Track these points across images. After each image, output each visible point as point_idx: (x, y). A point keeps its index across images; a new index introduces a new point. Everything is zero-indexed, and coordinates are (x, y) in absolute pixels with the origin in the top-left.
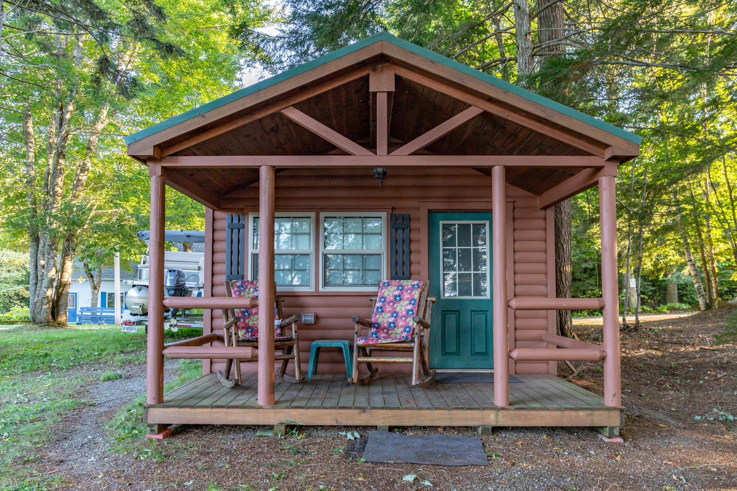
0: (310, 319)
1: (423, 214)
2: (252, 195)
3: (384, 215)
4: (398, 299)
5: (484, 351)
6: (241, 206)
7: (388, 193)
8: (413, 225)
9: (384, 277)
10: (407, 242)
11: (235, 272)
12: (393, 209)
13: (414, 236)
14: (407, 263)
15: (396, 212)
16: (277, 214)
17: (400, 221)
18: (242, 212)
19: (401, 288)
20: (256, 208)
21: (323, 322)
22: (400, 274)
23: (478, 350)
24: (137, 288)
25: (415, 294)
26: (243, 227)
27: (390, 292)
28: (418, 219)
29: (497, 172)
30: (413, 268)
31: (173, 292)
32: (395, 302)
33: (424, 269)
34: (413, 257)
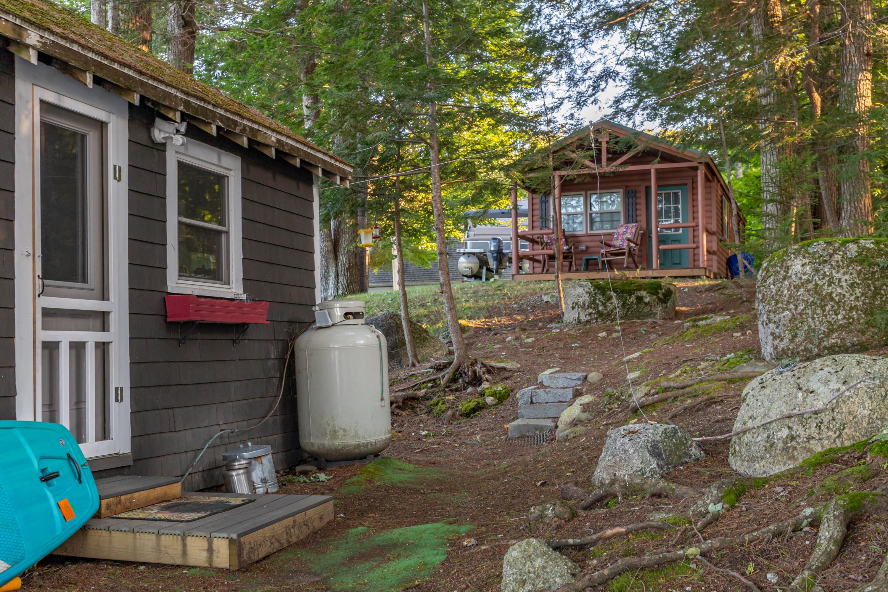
0: (584, 248)
1: (643, 189)
2: (550, 188)
3: (621, 190)
4: (624, 233)
5: (678, 262)
7: (624, 178)
8: (638, 195)
9: (622, 222)
10: (634, 204)
11: (544, 225)
12: (627, 187)
13: (638, 201)
14: (634, 216)
15: (628, 189)
16: (563, 194)
17: (630, 193)
18: (547, 195)
19: (627, 228)
21: (591, 250)
22: (631, 221)
23: (675, 262)
24: (466, 256)
25: (634, 230)
26: (548, 201)
27: (621, 230)
28: (640, 192)
29: (653, 171)
30: (638, 218)
31: (496, 254)
32: (623, 234)
33: (643, 219)
34: (638, 213)
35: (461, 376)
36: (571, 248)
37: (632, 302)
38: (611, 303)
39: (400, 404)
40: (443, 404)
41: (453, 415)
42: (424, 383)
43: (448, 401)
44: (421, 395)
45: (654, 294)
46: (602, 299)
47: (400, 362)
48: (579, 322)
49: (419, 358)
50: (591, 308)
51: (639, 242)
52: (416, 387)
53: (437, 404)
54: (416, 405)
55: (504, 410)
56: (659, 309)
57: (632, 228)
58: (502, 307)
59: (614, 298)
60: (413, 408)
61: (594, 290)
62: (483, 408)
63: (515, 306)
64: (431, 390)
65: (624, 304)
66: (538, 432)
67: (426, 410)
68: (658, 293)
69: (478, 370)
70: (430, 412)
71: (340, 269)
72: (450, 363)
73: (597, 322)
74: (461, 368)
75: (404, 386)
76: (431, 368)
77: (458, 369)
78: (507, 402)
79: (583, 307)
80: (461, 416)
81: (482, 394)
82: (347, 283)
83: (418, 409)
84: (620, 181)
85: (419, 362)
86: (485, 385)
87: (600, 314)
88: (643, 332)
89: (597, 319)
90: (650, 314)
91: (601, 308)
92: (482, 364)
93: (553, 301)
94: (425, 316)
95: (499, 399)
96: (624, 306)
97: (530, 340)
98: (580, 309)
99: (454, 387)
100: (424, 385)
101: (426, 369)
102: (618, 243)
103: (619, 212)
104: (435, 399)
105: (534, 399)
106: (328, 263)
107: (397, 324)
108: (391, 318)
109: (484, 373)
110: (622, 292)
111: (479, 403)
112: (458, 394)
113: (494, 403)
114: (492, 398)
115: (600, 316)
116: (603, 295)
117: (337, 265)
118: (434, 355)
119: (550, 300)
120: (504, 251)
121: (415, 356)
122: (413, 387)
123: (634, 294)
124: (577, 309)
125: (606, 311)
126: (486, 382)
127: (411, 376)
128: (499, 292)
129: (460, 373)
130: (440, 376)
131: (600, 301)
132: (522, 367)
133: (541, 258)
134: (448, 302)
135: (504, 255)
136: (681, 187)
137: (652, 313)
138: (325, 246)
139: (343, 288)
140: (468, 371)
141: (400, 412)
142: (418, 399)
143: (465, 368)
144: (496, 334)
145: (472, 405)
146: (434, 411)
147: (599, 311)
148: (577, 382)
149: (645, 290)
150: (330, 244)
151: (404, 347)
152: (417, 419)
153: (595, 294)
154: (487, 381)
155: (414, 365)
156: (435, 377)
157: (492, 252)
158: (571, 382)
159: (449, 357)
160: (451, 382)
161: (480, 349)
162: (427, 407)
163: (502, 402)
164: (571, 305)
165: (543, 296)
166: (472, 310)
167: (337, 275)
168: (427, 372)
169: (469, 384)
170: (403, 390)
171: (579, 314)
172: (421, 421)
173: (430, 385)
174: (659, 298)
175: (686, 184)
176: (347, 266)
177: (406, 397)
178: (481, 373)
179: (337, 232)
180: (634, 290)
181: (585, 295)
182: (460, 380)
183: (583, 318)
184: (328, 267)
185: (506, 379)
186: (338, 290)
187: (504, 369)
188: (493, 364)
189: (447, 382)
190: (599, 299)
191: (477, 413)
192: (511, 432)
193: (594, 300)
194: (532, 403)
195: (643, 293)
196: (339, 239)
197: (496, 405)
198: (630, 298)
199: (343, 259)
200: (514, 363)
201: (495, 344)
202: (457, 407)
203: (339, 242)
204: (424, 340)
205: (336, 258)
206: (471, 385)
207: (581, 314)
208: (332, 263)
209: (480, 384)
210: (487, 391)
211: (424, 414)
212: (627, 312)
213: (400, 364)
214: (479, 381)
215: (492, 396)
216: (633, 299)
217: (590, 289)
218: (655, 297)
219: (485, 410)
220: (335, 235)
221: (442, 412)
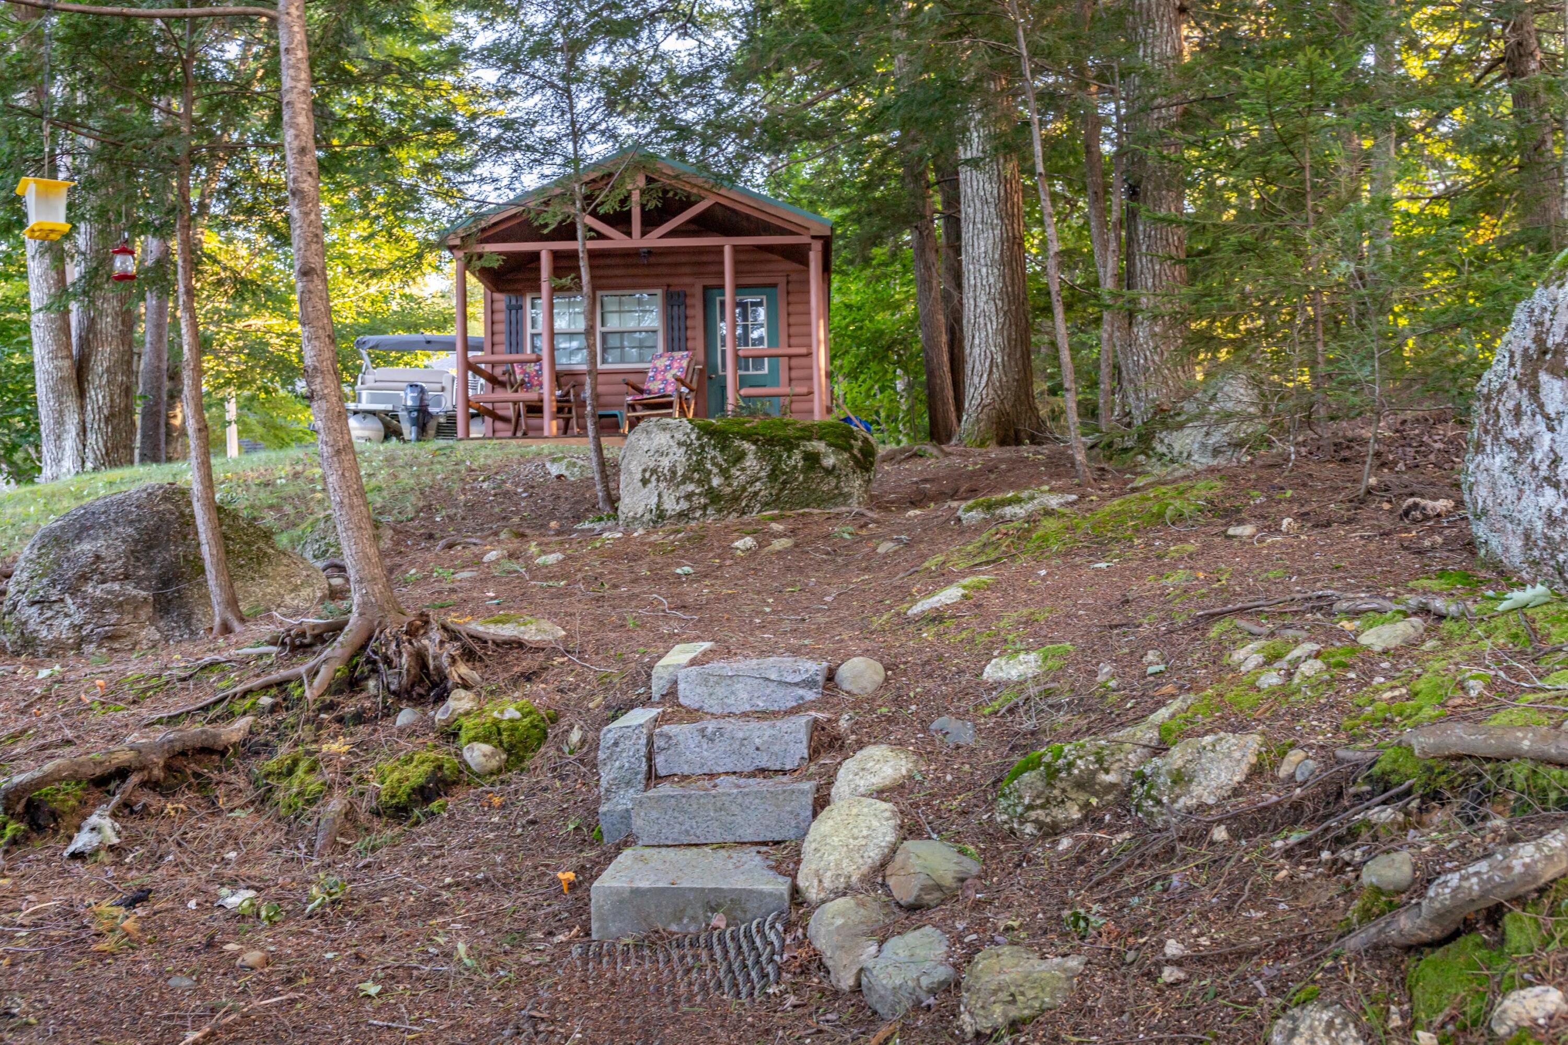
1: (698, 291)
2: (533, 275)
3: (659, 292)
4: (667, 369)
6: (520, 287)
7: (665, 270)
8: (689, 301)
9: (660, 349)
11: (514, 352)
12: (669, 286)
13: (690, 312)
14: (683, 338)
15: (672, 289)
17: (675, 297)
18: (520, 293)
19: (673, 359)
20: (538, 289)
22: (677, 347)
24: (360, 416)
25: (685, 363)
26: (521, 307)
27: (661, 363)
28: (693, 296)
29: (727, 251)
30: (690, 344)
31: (415, 414)
32: (665, 371)
33: (699, 344)
34: (689, 333)
35: (375, 671)
36: (568, 393)
37: (795, 467)
38: (743, 470)
39: (157, 773)
40: (311, 770)
41: (350, 814)
42: (245, 694)
43: (330, 759)
44: (236, 738)
45: (845, 450)
46: (720, 460)
47: (188, 620)
48: (661, 515)
49: (244, 607)
50: (692, 480)
51: (694, 385)
52: (219, 710)
53: (290, 772)
54: (215, 776)
55: (531, 794)
56: (858, 483)
57: (681, 362)
58: (457, 487)
59: (751, 456)
60: (203, 785)
61: (698, 439)
62: (455, 783)
63: (485, 485)
64: (268, 721)
65: (773, 470)
66: (718, 920)
67: (250, 794)
68: (852, 447)
69: (432, 649)
70: (263, 799)
71: (89, 417)
72: (338, 628)
73: (704, 515)
74: (373, 644)
75: (178, 704)
76: (273, 643)
77: (363, 647)
78: (539, 762)
79: (672, 477)
80: (377, 813)
81: (451, 734)
82: (105, 446)
83: (221, 791)
84: (657, 276)
85: (242, 620)
86: (460, 702)
87: (714, 497)
88: (846, 536)
89: (705, 508)
90: (835, 496)
91: (716, 482)
92: (444, 628)
93: (572, 474)
94: (271, 507)
95: (509, 751)
96: (773, 476)
97: (552, 558)
98: (662, 485)
99: (350, 706)
100: (248, 703)
101: (259, 644)
102: (655, 386)
103: (654, 332)
104: (284, 751)
105: (659, 760)
106: (61, 403)
107: (182, 515)
108: (165, 499)
109: (454, 661)
110: (771, 441)
111: (440, 767)
112: (363, 730)
113: (494, 763)
114: (487, 748)
115: (713, 502)
116: (722, 450)
117: (82, 408)
118: (288, 599)
119: (566, 473)
120: (431, 410)
121: (232, 603)
122: (205, 709)
123: (798, 446)
124: (654, 483)
125: (729, 490)
126: (462, 693)
127: (204, 668)
128: (443, 459)
129: (369, 661)
130: (302, 669)
131: (714, 464)
132: (570, 636)
133: (510, 412)
134: (329, 429)
135: (431, 415)
136: (768, 290)
137: (841, 494)
138: (56, 367)
139: (96, 459)
140: (399, 654)
141: (153, 800)
142: (223, 753)
143: (387, 644)
144: (450, 546)
145: (417, 774)
146: (279, 795)
147: (711, 488)
148: (801, 692)
149: (820, 439)
150: (67, 363)
151: (200, 579)
152: (215, 828)
153: (702, 447)
154: (466, 686)
155: (226, 629)
156: (283, 673)
157: (409, 410)
158: (781, 692)
159: (332, 606)
160: (339, 692)
161: (416, 583)
162: (254, 782)
163: (521, 760)
164: (639, 476)
165: (548, 465)
166: (385, 493)
167: (83, 430)
168: (260, 656)
169: (405, 695)
170: (173, 720)
171: (660, 496)
172: (231, 838)
173: (266, 701)
174: (853, 457)
175: (774, 286)
176: (106, 412)
177: (178, 747)
178: (445, 661)
179: (85, 342)
180: (797, 438)
181: (675, 449)
182: (371, 683)
183: (671, 506)
184: (61, 413)
185: (528, 677)
186: (83, 462)
187: (518, 644)
188: (478, 627)
189: (327, 691)
190: (713, 458)
191: (434, 806)
192: (602, 919)
193: (700, 463)
194: (652, 777)
195: (819, 446)
196: (90, 355)
197: (499, 771)
198: (789, 457)
199: (97, 396)
200: (546, 625)
201: (457, 569)
202: (361, 780)
203: (88, 361)
204: (261, 558)
205: (82, 394)
206: (410, 699)
207: (665, 498)
208: (71, 404)
209: (441, 698)
210: (467, 723)
211: (243, 807)
212: (781, 490)
213: (188, 624)
214: (435, 685)
215: (486, 740)
216: (797, 458)
217: (688, 435)
218: (846, 455)
219: (460, 792)
220: (81, 347)
221: (309, 802)
